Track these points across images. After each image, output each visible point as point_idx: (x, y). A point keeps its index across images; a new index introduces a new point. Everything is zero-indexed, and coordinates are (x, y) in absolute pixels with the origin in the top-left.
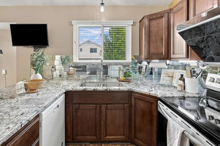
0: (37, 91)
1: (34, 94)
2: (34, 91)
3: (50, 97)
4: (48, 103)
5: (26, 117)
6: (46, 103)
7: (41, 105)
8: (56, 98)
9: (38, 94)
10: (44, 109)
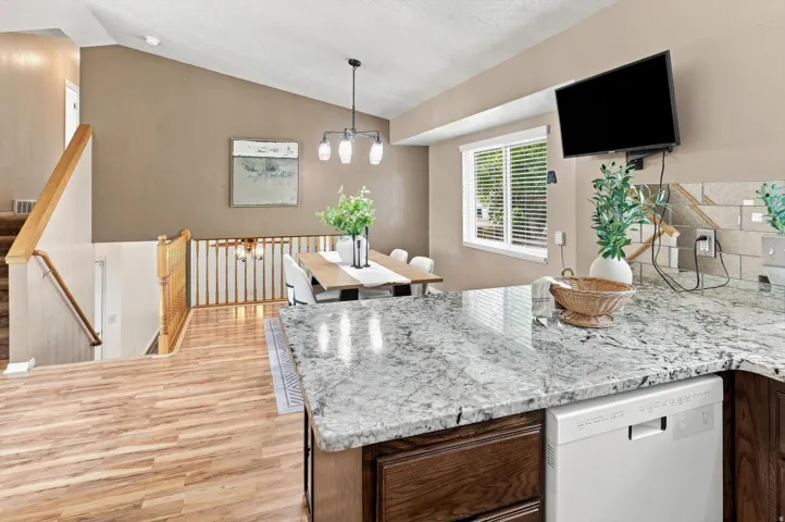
0: (593, 322)
1: (577, 331)
2: (584, 322)
3: (617, 366)
4: (592, 385)
5: (484, 400)
6: (583, 385)
7: (558, 383)
8: (645, 385)
9: (588, 338)
10: (564, 401)
